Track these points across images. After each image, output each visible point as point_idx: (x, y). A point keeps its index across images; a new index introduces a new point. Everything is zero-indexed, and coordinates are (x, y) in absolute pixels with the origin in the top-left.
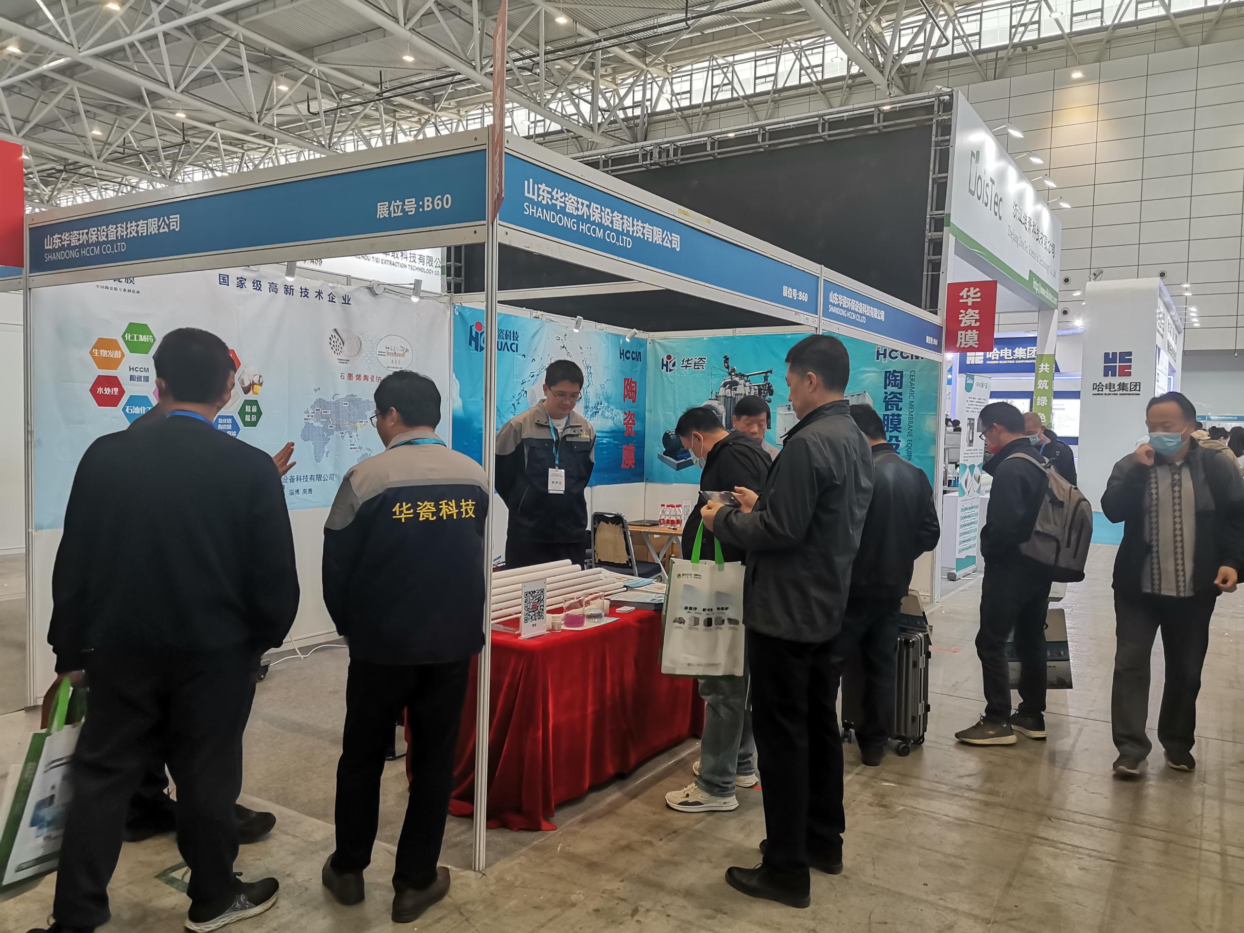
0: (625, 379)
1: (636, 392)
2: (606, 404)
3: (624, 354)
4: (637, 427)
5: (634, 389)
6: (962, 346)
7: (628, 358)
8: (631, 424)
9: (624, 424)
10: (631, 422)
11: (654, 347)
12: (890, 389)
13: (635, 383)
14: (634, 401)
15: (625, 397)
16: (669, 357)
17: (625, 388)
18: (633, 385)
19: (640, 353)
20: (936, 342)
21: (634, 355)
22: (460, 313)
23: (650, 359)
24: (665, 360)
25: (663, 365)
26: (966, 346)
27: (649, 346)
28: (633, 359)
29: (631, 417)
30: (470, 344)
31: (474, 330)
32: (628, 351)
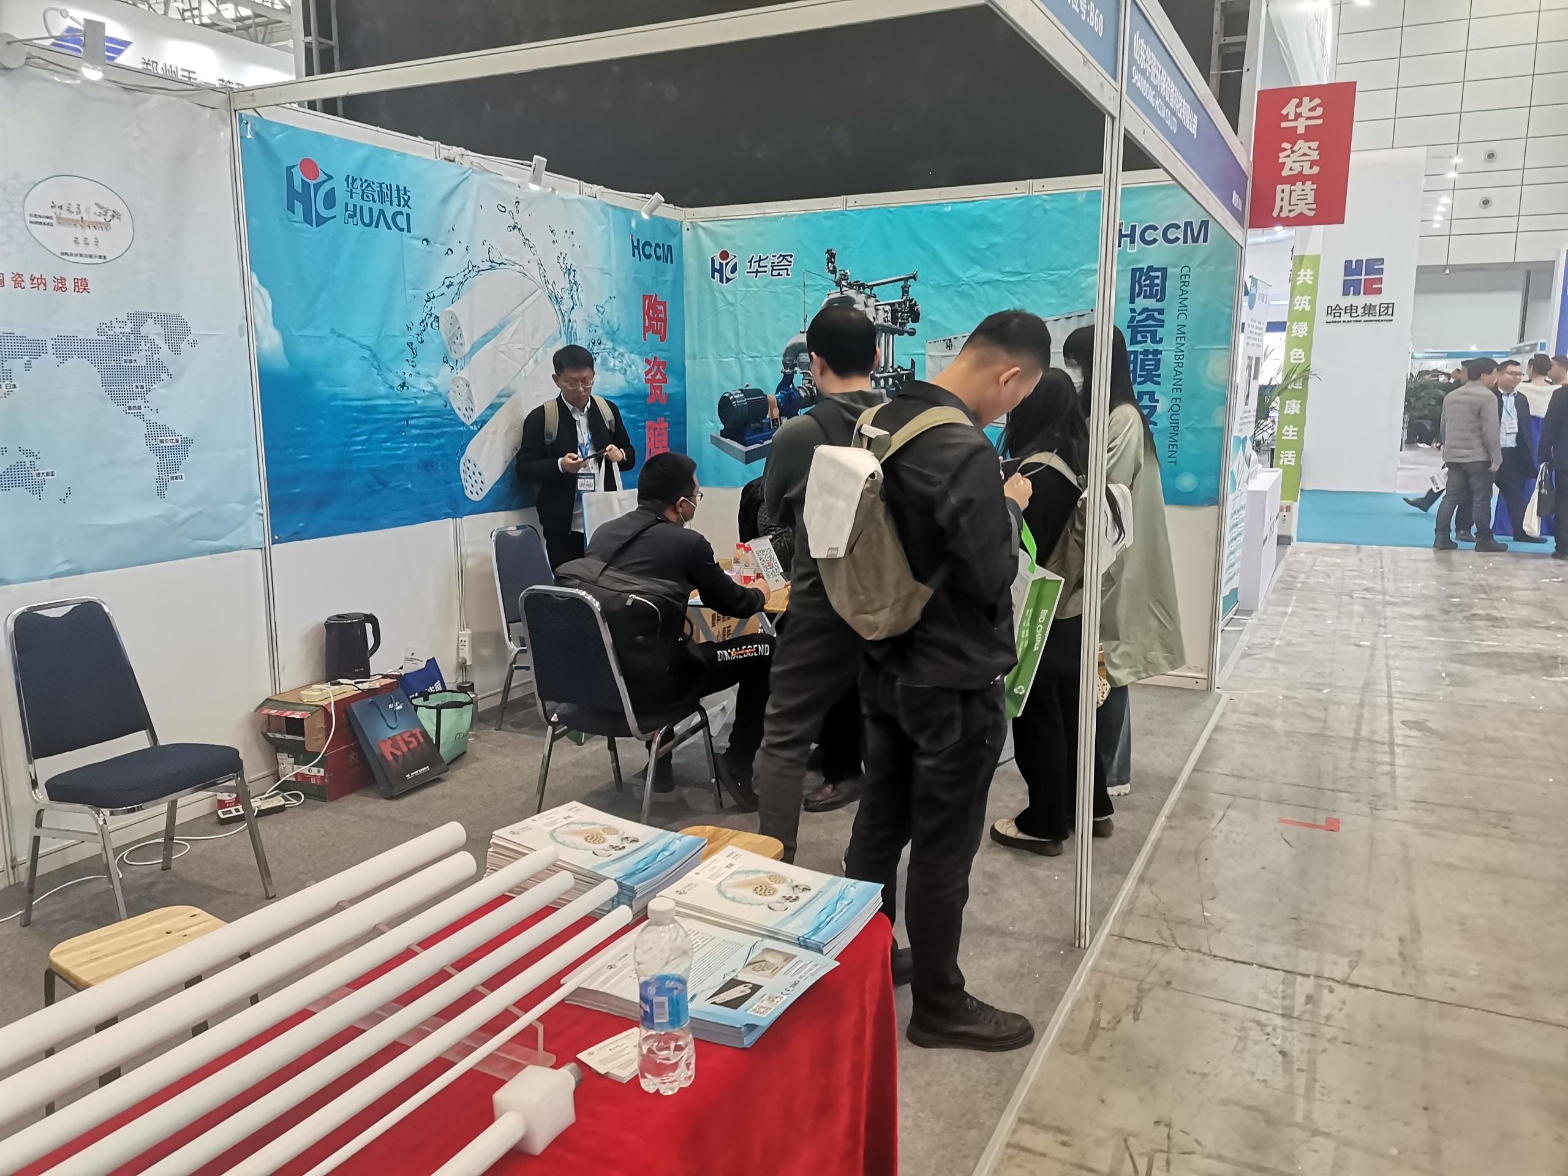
0: (645, 297)
1: (665, 321)
2: (610, 345)
3: (640, 248)
4: (670, 387)
5: (662, 316)
6: (1282, 215)
7: (648, 257)
8: (659, 381)
9: (647, 381)
10: (659, 377)
11: (697, 238)
12: (1141, 303)
13: (664, 304)
14: (663, 339)
15: (646, 330)
16: (724, 255)
17: (646, 313)
18: (661, 308)
19: (670, 247)
20: (1240, 205)
21: (660, 252)
22: (256, 135)
23: (690, 259)
24: (718, 260)
25: (714, 270)
26: (1292, 215)
27: (687, 236)
28: (658, 258)
29: (658, 368)
30: (291, 208)
31: (298, 176)
32: (647, 243)
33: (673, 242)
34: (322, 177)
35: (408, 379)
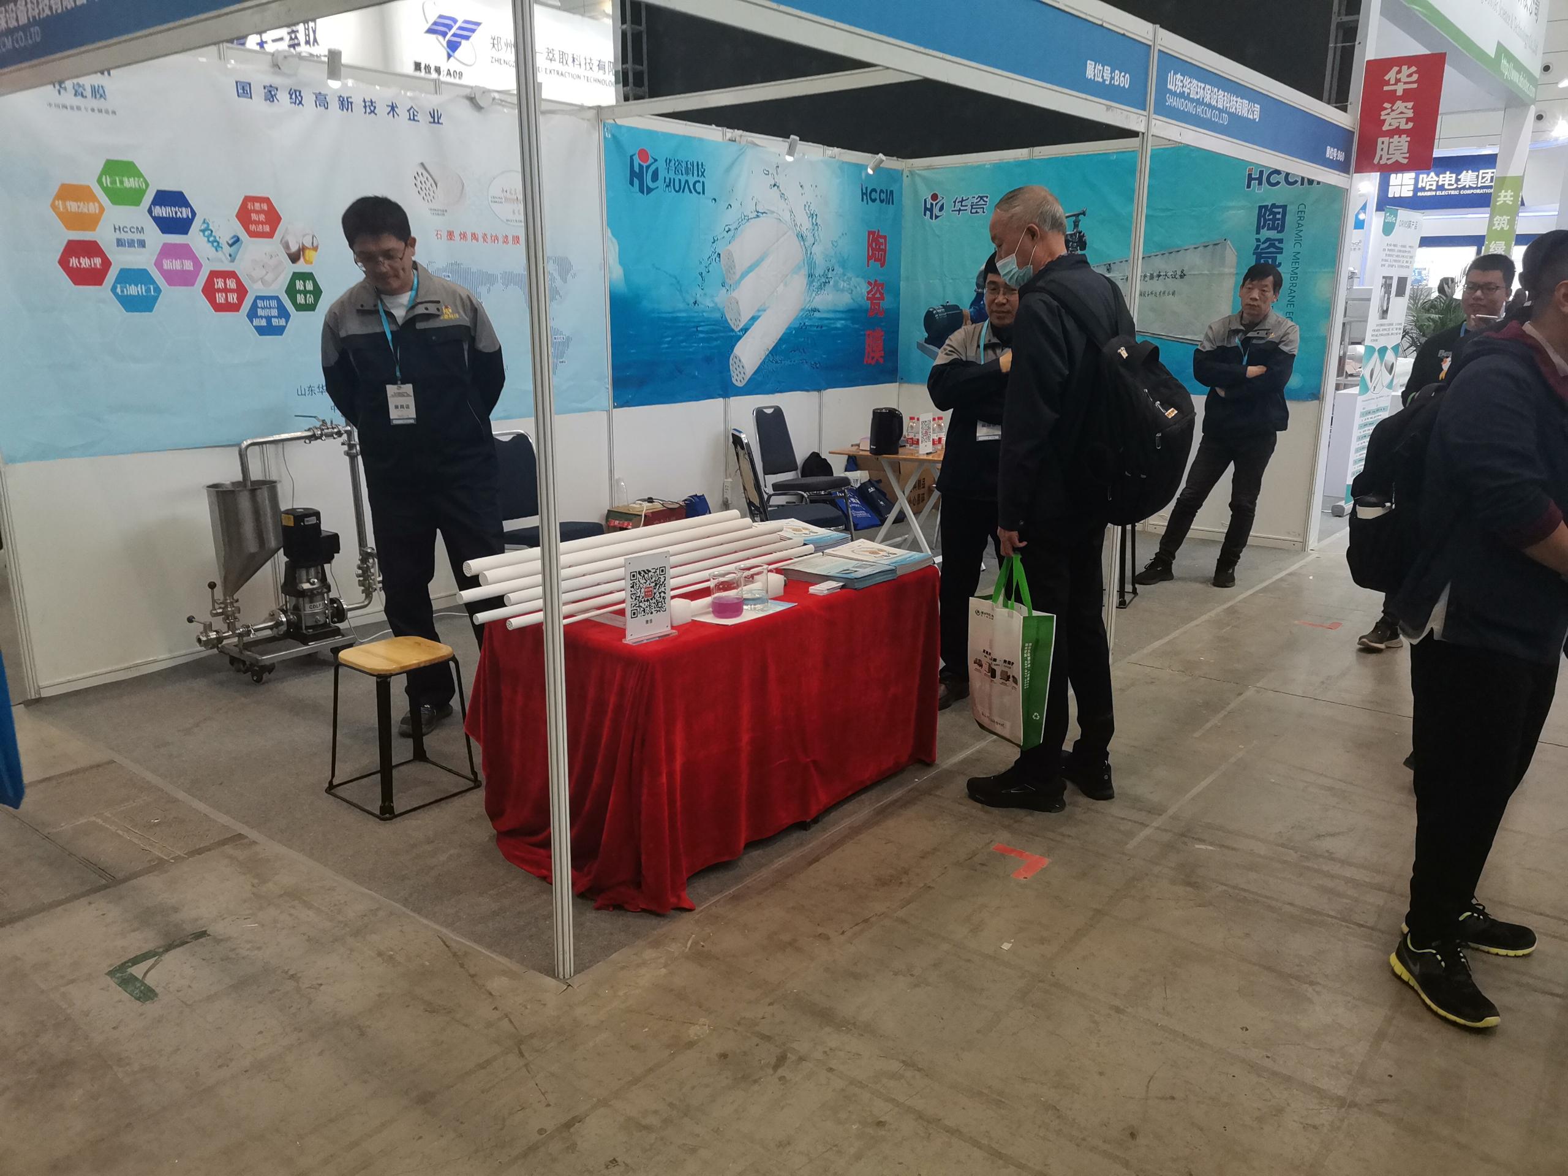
0: (870, 233)
1: (885, 251)
2: (841, 271)
3: (868, 194)
4: (886, 304)
5: (883, 247)
6: (1382, 162)
7: (874, 201)
8: (878, 299)
9: (868, 299)
10: (878, 295)
11: (914, 183)
12: (1266, 234)
13: (885, 237)
14: (882, 265)
15: (869, 258)
16: (935, 197)
17: (870, 245)
18: (882, 240)
19: (892, 192)
20: (1341, 157)
21: (883, 196)
22: (613, 136)
23: (907, 201)
24: (929, 201)
25: (926, 209)
26: (1389, 162)
27: (906, 181)
28: (882, 201)
29: (877, 289)
30: (632, 183)
31: (637, 161)
32: (874, 190)
33: (894, 188)
34: (651, 160)
35: (699, 299)
